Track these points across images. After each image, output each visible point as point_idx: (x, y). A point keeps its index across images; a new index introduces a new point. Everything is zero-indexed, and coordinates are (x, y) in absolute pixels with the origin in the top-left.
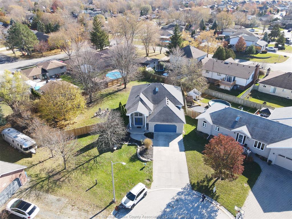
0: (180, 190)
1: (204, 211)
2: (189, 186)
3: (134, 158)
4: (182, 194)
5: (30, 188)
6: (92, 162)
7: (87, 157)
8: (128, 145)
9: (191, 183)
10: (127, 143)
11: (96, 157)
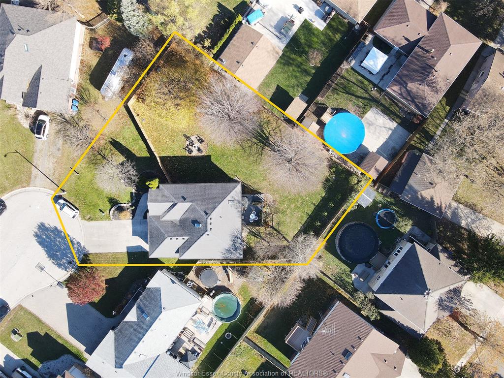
1: (65, 261)
2: (87, 252)
3: (113, 202)
4: (79, 246)
8: (132, 193)
9: (89, 254)
10: (134, 191)
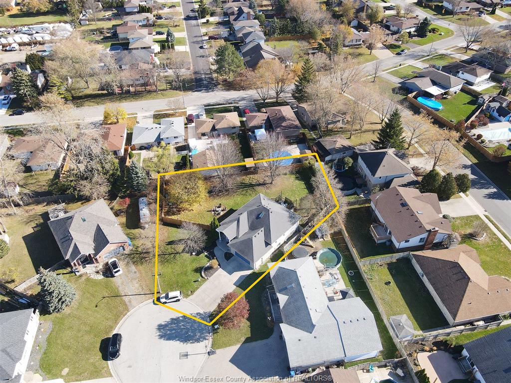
0: (202, 312)
3: (198, 270)
4: (200, 315)
5: (128, 254)
6: (172, 256)
7: (173, 250)
8: (206, 256)
9: (213, 312)
10: (206, 254)
11: (177, 253)
